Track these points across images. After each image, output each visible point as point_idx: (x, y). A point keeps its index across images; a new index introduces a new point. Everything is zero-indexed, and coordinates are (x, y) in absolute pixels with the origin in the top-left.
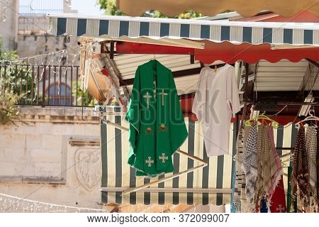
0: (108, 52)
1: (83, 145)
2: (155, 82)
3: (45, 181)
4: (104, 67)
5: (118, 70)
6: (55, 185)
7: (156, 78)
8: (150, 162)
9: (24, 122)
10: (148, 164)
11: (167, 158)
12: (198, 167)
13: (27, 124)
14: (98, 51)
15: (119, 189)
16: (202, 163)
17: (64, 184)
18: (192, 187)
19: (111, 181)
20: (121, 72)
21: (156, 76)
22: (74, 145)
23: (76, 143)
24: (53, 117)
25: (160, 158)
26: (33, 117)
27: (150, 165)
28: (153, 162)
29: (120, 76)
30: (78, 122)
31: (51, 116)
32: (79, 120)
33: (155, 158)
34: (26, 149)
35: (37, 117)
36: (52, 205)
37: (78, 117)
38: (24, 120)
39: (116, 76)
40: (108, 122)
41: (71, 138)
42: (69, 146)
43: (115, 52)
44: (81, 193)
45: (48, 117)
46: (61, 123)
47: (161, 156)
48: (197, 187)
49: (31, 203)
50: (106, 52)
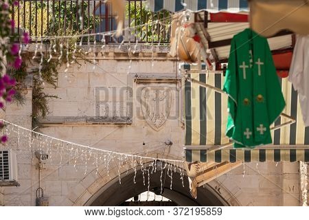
0: (201, 21)
1: (150, 83)
2: (250, 52)
3: (110, 121)
4: (196, 34)
5: (208, 34)
6: (120, 125)
7: (252, 46)
8: (248, 133)
9: (87, 60)
10: (246, 136)
11: (265, 129)
12: (285, 124)
13: (90, 62)
14: (192, 20)
15: (203, 147)
16: (290, 120)
17: (130, 124)
18: (279, 144)
19: (196, 139)
20: (210, 34)
21: (252, 45)
22: (139, 83)
23: (142, 81)
24: (117, 54)
25: (258, 129)
26: (97, 54)
27: (248, 137)
28: (251, 133)
29: (208, 38)
30: (142, 58)
31: (115, 53)
32: (144, 56)
33: (253, 130)
34: (89, 88)
35: (100, 54)
36: (126, 155)
37: (143, 53)
38: (87, 58)
39: (205, 38)
40: (193, 80)
41: (136, 76)
42: (134, 84)
43: (210, 21)
44: (149, 133)
45: (111, 54)
46: (126, 60)
47: (259, 127)
48: (285, 144)
49: (104, 153)
50: (199, 21)
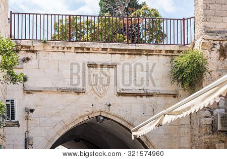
3: (72, 90)
6: (78, 93)
17: (85, 92)
26: (63, 48)
30: (92, 52)
31: (75, 48)
35: (66, 48)
37: (93, 48)
41: (88, 63)
44: (96, 98)
46: (81, 53)
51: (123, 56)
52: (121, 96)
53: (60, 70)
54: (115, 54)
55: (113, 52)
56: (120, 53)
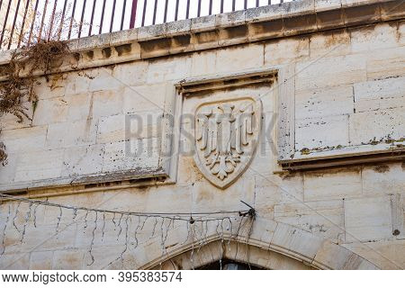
51: (304, 42)
52: (298, 178)
53: (94, 121)
54: (275, 39)
55: (268, 35)
56: (292, 31)
